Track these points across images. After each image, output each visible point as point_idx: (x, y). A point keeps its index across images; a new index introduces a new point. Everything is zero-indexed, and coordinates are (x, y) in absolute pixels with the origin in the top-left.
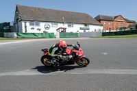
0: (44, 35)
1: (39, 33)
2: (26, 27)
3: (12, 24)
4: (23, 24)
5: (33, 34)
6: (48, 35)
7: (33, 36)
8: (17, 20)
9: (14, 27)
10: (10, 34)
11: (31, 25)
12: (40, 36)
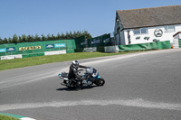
0: (155, 46)
1: (147, 44)
2: (129, 37)
3: (112, 36)
4: (126, 33)
5: (140, 45)
6: (160, 46)
7: (139, 48)
8: (119, 30)
9: (115, 39)
10: (111, 48)
11: (135, 33)
12: (148, 48)
